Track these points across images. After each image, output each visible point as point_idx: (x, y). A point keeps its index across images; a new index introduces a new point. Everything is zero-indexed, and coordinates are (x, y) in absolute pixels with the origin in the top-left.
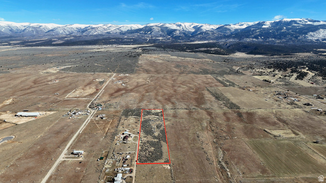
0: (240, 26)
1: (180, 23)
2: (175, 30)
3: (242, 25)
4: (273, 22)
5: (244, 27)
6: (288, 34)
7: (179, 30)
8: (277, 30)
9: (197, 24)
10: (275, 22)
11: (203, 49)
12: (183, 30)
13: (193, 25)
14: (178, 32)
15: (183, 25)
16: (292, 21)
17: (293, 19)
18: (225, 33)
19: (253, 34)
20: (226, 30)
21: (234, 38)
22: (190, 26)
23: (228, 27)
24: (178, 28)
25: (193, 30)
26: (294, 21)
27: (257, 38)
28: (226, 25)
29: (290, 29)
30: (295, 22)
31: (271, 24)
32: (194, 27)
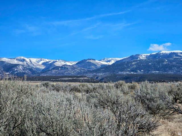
0: (107, 62)
1: (22, 58)
2: (16, 65)
3: (109, 61)
4: (149, 55)
5: (113, 62)
6: (174, 66)
7: (23, 66)
8: (158, 62)
9: (47, 60)
10: (151, 55)
11: (67, 79)
12: (29, 66)
13: (42, 62)
14: (21, 67)
15: (28, 60)
16: (172, 54)
17: (173, 52)
18: (89, 68)
19: (128, 67)
20: (89, 66)
21: (104, 72)
22: (38, 62)
23: (92, 61)
24: (21, 63)
25: (43, 67)
26: (174, 53)
27: (136, 72)
28: (88, 59)
29: (173, 61)
30: (176, 54)
31: (147, 57)
32: (43, 64)
